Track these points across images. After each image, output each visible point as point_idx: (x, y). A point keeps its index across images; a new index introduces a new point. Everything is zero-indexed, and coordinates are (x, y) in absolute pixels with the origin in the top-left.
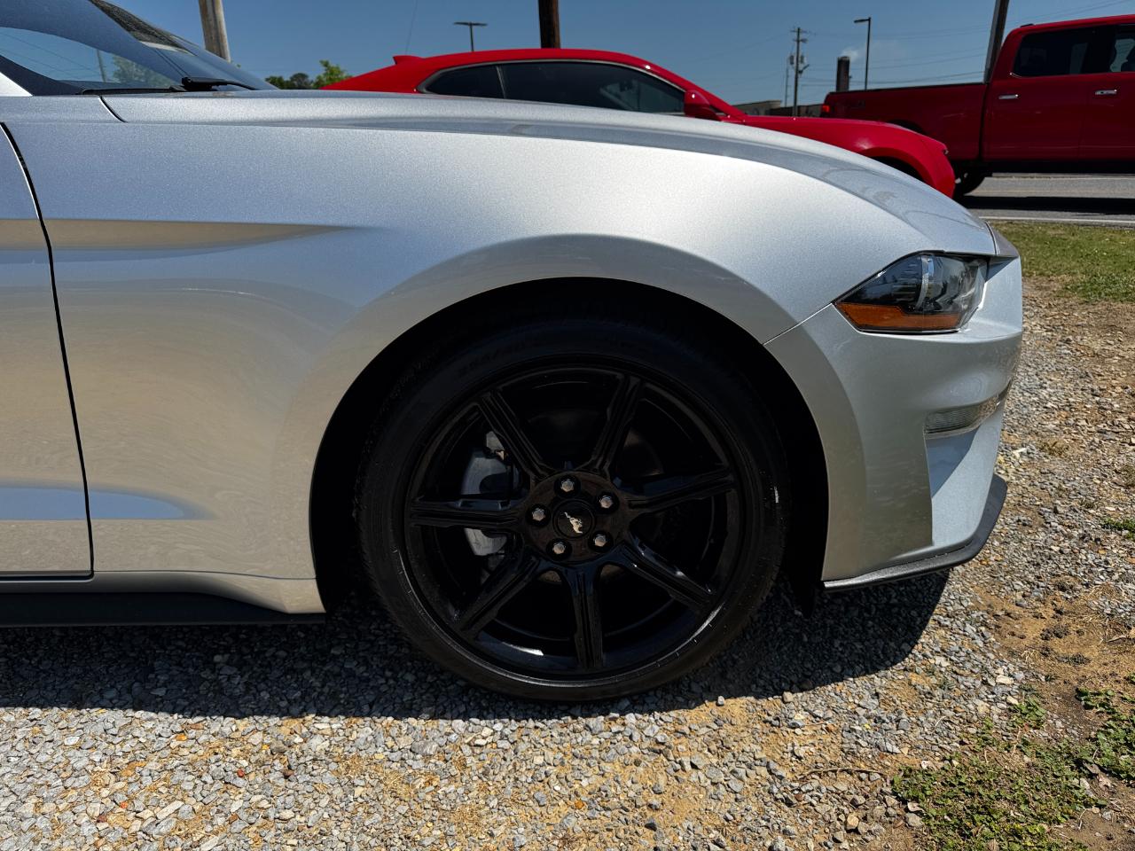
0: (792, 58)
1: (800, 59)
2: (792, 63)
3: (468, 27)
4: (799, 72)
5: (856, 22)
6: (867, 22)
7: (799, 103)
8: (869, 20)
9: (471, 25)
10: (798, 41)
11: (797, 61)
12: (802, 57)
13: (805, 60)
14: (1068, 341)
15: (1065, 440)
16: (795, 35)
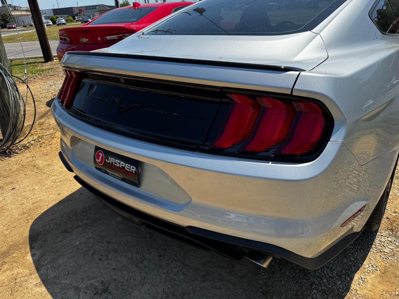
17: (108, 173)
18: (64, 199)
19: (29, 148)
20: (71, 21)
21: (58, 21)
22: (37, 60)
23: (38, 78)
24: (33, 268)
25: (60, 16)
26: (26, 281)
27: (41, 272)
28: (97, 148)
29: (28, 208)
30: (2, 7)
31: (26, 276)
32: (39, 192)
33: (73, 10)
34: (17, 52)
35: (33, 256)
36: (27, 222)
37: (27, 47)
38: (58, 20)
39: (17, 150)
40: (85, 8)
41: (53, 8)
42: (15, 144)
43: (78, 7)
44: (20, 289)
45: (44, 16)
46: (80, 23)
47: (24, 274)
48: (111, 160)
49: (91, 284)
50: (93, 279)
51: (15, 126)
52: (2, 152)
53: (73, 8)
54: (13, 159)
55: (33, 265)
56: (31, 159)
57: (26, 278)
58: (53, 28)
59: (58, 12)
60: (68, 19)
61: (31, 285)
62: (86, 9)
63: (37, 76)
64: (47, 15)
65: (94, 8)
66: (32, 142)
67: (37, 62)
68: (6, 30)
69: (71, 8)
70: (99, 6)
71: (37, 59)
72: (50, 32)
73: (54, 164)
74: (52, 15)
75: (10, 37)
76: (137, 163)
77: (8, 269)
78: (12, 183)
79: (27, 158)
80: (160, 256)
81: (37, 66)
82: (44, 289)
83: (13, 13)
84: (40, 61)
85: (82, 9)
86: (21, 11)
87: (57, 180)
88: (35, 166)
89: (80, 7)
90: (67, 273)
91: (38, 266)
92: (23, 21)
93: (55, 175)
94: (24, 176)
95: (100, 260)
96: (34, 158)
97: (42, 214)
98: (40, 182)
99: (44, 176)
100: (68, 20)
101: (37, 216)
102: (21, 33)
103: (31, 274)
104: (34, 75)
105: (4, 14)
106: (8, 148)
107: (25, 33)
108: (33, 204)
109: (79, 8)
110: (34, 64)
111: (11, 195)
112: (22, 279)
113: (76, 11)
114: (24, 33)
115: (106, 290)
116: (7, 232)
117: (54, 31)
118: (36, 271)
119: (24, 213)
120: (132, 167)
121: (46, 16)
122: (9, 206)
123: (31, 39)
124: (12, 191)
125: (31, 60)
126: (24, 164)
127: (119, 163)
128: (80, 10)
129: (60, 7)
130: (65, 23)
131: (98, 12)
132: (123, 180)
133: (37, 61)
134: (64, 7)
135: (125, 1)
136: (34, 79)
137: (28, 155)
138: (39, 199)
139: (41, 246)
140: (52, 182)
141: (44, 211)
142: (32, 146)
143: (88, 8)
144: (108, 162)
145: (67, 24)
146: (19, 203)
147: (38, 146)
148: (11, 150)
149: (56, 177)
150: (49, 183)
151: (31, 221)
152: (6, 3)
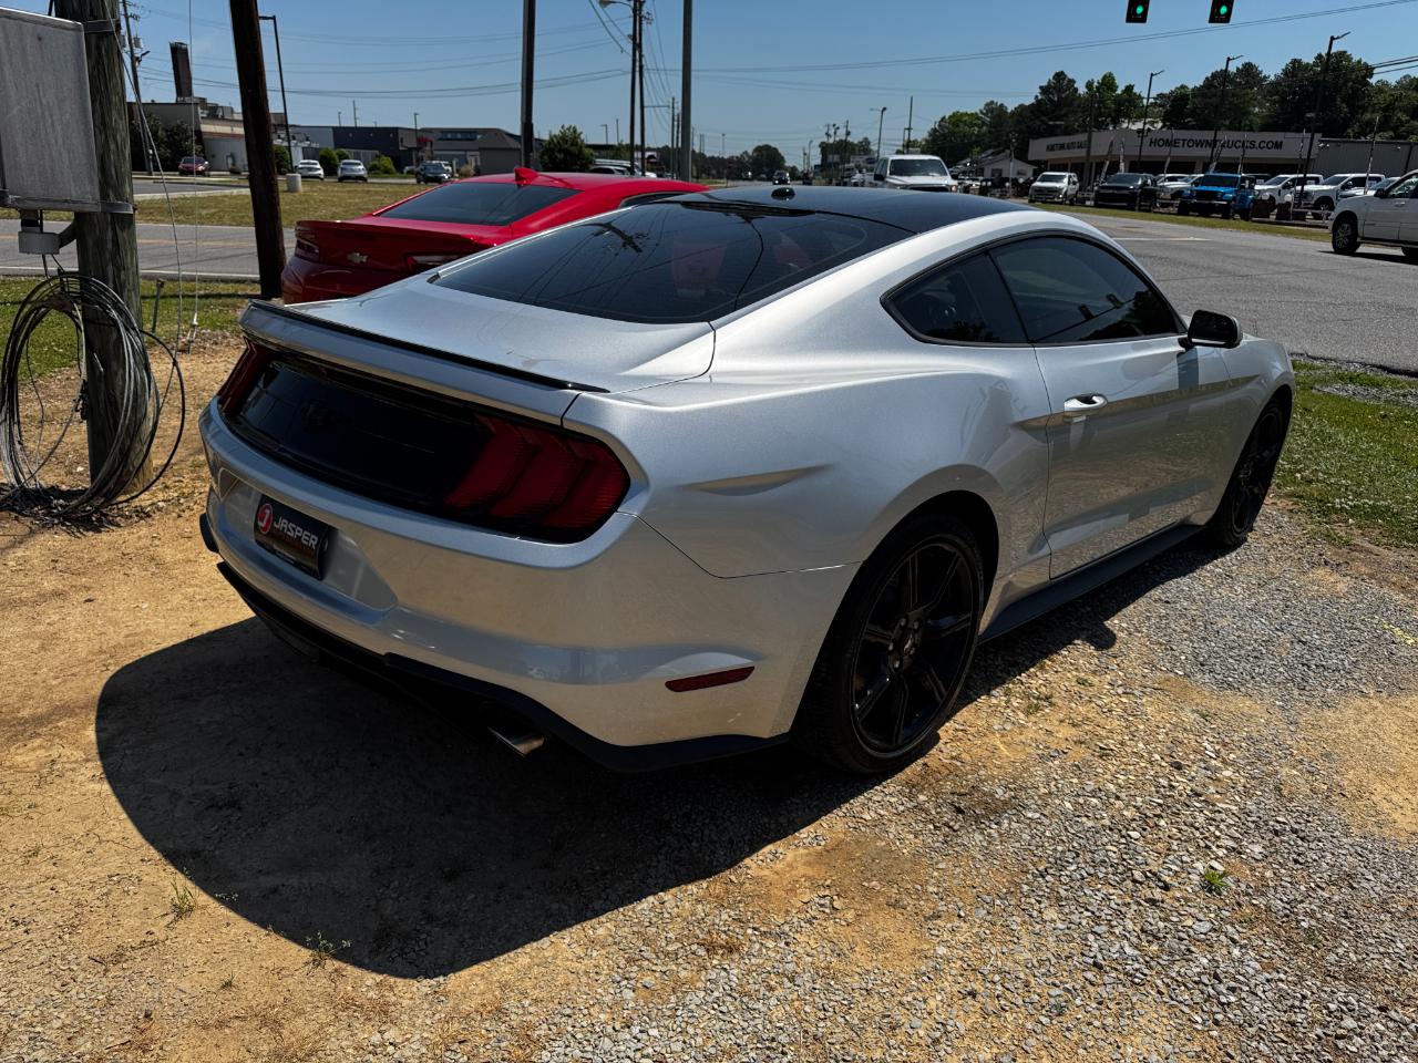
7: (142, 99)
8: (274, 18)
12: (137, 40)
17: (273, 552)
18: (202, 636)
19: (149, 516)
20: (387, 172)
21: (342, 169)
22: (241, 289)
23: (229, 342)
24: (94, 751)
25: (353, 151)
26: (73, 770)
27: (110, 760)
28: (265, 499)
29: (112, 643)
30: (177, 103)
31: (76, 762)
32: (147, 614)
33: (400, 136)
34: (189, 256)
35: (98, 731)
36: (105, 668)
37: (221, 244)
38: (344, 164)
39: (118, 519)
40: (440, 135)
41: (337, 125)
42: (116, 504)
43: (416, 130)
44: (57, 781)
45: (303, 148)
46: (414, 181)
47: (73, 759)
48: (283, 524)
49: (207, 791)
50: (214, 784)
51: (125, 454)
52: (82, 517)
53: (400, 132)
54: (104, 536)
55: (95, 746)
56: (148, 542)
57: (75, 765)
58: (324, 188)
59: (351, 139)
60: (376, 163)
61: (82, 778)
62: (440, 139)
63: (225, 337)
64: (314, 145)
65: (469, 136)
66: (161, 504)
67: (239, 296)
68: (174, 177)
69: (395, 130)
70: (484, 131)
71: (242, 286)
72: (307, 201)
73: (201, 560)
74: (328, 144)
75: (181, 202)
76: (326, 532)
77: (40, 747)
78: (88, 589)
79: (140, 538)
80: (372, 765)
81: (235, 307)
82: (106, 787)
83: (206, 128)
84: (249, 292)
85: (430, 137)
86: (232, 123)
87: (197, 597)
88: (153, 559)
89: (423, 130)
90: (163, 768)
91: (105, 750)
92: (232, 156)
93: (197, 586)
94: (122, 577)
95: (241, 754)
96: (157, 542)
97: (142, 659)
98: (156, 596)
99: (169, 584)
100: (378, 169)
101: (131, 661)
102: (217, 192)
103: (87, 760)
104: (218, 332)
105: (178, 126)
106: (97, 510)
107: (231, 197)
108: (127, 636)
109: (419, 134)
110: (229, 301)
111: (81, 613)
112: (67, 766)
113: (410, 143)
114: (226, 196)
115: (233, 804)
116: (54, 683)
117: (321, 201)
118: (97, 757)
119: (101, 652)
120: (313, 536)
121: (309, 147)
122: (71, 633)
123: (243, 217)
124: (85, 606)
125: (222, 285)
126: (128, 551)
127: (294, 529)
128: (424, 138)
129: (360, 124)
130: (366, 176)
131: (478, 153)
132: (297, 565)
133: (240, 293)
134: (373, 125)
135: (569, 129)
136: (216, 343)
137: (144, 531)
138: (143, 628)
139: (123, 717)
140: (186, 598)
141: (148, 653)
142: (158, 513)
143: (449, 136)
144: (277, 526)
145: (369, 181)
146: (96, 632)
147: (174, 514)
148: (106, 515)
149: (198, 590)
150: (177, 599)
151: (113, 669)
152: (190, 93)
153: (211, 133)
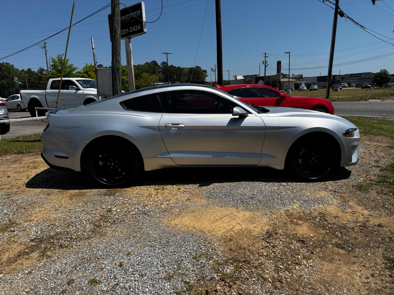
0: (263, 62)
1: (266, 62)
2: (264, 63)
3: (166, 54)
4: (266, 66)
5: (285, 53)
6: (289, 53)
7: (266, 75)
8: (289, 52)
9: (167, 54)
10: (265, 57)
11: (265, 63)
12: (267, 62)
13: (268, 63)
14: (362, 142)
15: (364, 157)
16: (264, 55)
21: (311, 87)
30: (277, 75)
45: (305, 83)
58: (305, 93)
60: (325, 85)
62: (350, 77)
64: (308, 82)
65: (359, 75)
83: (282, 80)
100: (325, 87)
105: (275, 80)
143: (353, 76)
145: (317, 90)
152: (280, 72)
153: (283, 81)
